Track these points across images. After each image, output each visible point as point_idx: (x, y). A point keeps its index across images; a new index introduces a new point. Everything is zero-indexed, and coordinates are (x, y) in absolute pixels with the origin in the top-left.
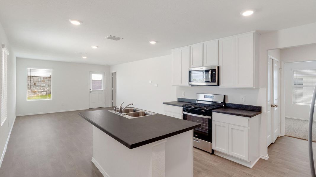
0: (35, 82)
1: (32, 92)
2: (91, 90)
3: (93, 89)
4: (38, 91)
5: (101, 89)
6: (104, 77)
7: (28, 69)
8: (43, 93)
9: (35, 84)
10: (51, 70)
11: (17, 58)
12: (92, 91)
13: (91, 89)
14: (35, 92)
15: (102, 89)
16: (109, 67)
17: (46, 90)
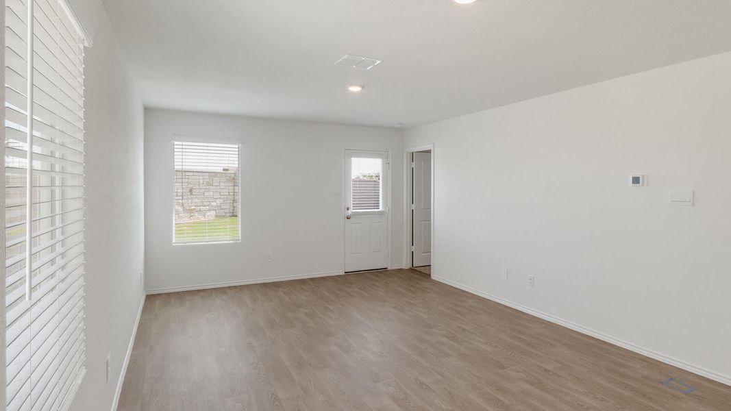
0: (191, 186)
1: (185, 211)
2: (350, 212)
3: (355, 207)
4: (198, 208)
5: (378, 207)
6: (386, 165)
7: (176, 143)
8: (208, 213)
9: (191, 190)
10: (235, 147)
11: (148, 110)
12: (354, 214)
13: (348, 209)
14: (191, 211)
15: (381, 209)
16: (400, 132)
17: (215, 207)
